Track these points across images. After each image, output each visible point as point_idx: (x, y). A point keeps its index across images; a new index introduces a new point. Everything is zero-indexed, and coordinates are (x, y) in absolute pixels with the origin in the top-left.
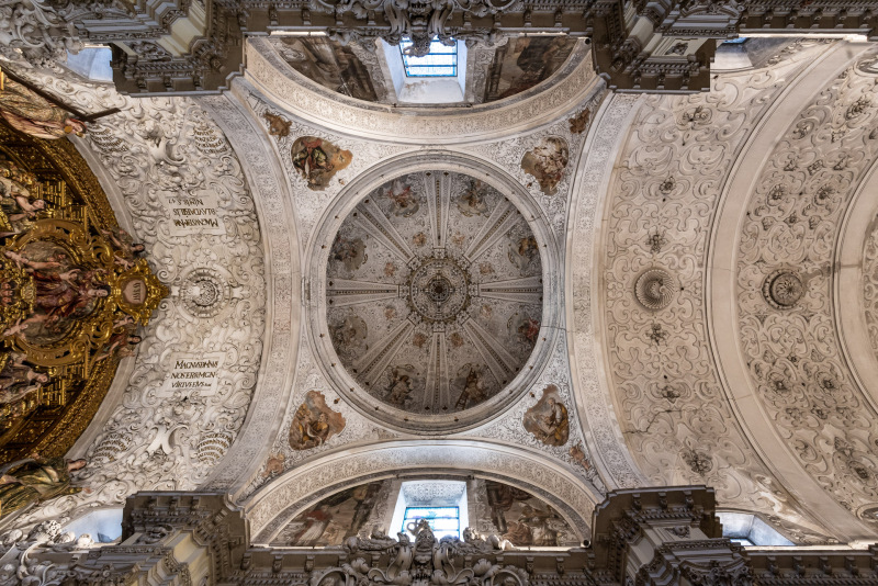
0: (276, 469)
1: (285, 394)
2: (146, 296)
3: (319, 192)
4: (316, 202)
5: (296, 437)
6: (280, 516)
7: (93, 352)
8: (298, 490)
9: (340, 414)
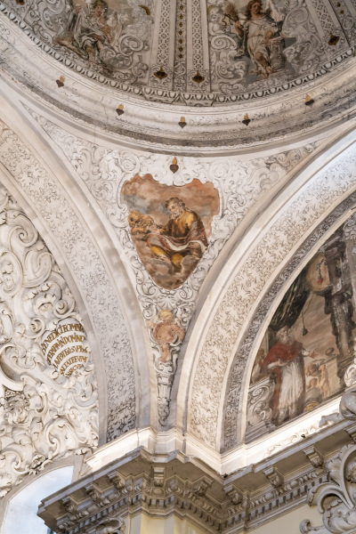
0: (173, 338)
1: (93, 226)
5: (162, 269)
6: (230, 386)
8: (226, 335)
9: (196, 182)
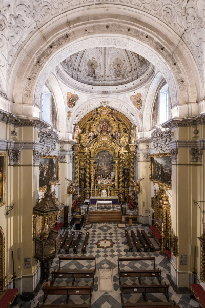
2: (105, 110)
4: (81, 96)
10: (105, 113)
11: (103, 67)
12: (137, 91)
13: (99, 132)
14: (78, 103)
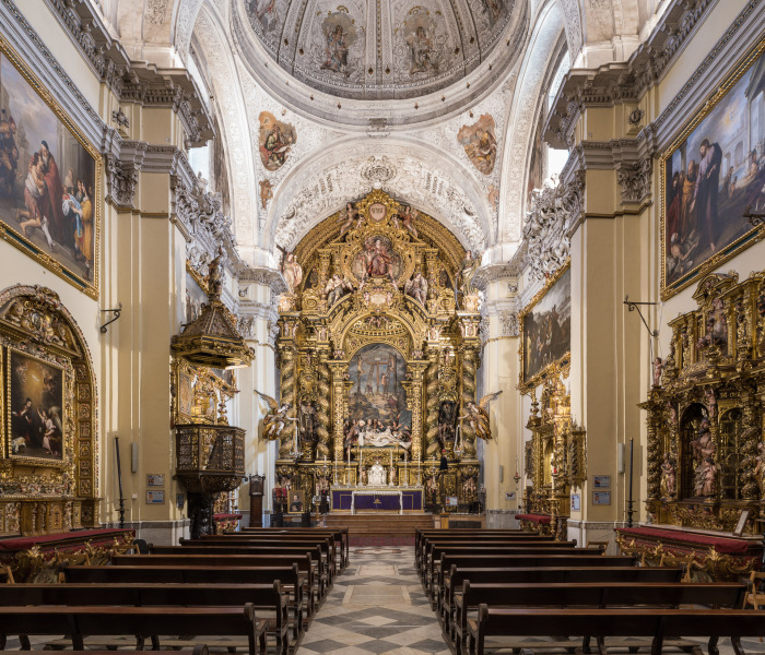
2: (381, 203)
3: (297, 131)
4: (305, 130)
7: (412, 240)
10: (381, 215)
11: (371, 37)
12: (479, 110)
13: (359, 278)
14: (295, 153)
